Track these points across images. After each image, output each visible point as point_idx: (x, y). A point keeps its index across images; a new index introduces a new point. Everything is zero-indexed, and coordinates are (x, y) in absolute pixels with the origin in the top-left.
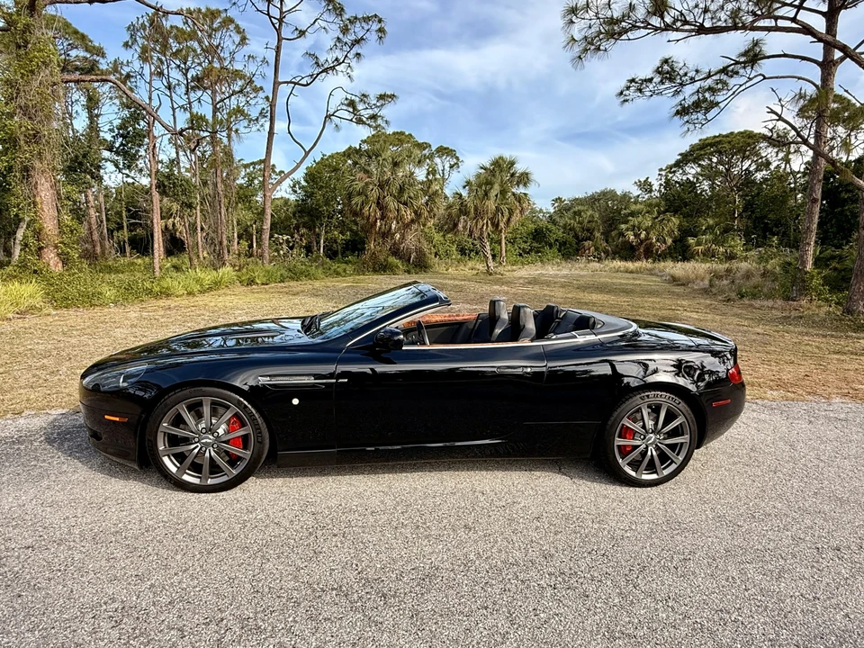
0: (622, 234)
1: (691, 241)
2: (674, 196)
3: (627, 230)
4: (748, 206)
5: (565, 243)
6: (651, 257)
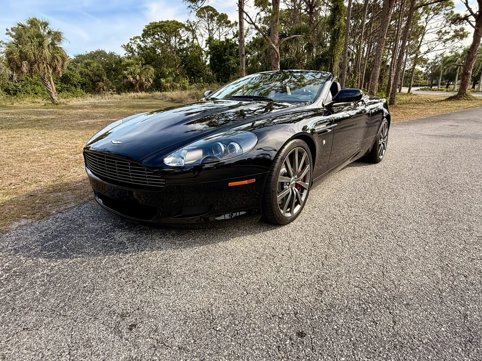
0: (125, 77)
1: (163, 80)
3: (128, 74)
6: (143, 90)
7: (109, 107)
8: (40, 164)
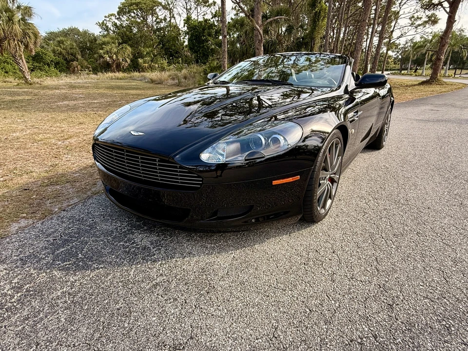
0: (101, 56)
1: (140, 61)
2: (123, 34)
3: (104, 53)
4: (161, 42)
5: (59, 64)
6: (121, 71)
7: (87, 88)
8: (26, 151)
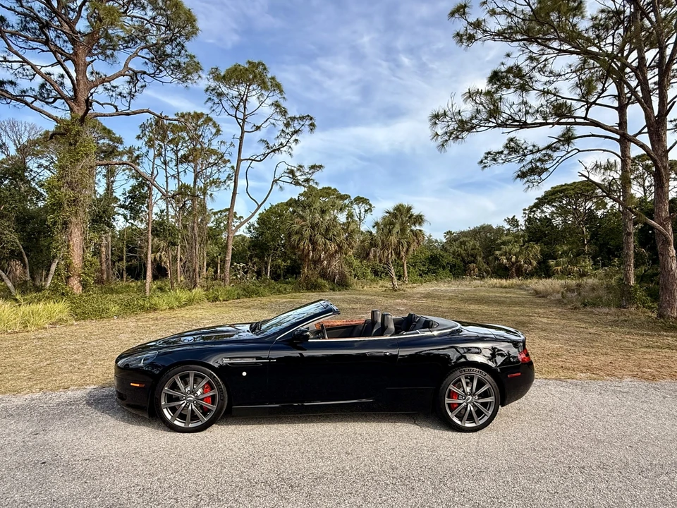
0: (497, 258)
1: (552, 262)
2: (535, 229)
3: (501, 255)
4: (594, 236)
5: (455, 266)
6: (522, 275)
